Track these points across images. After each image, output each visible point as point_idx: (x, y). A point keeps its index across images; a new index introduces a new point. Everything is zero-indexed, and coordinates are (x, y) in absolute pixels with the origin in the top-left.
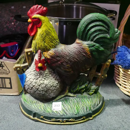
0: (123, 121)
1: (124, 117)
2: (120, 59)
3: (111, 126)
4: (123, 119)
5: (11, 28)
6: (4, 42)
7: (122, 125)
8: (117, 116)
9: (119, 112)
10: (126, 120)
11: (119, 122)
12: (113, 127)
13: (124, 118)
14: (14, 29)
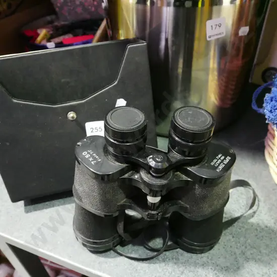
0: (244, 254)
1: (249, 245)
2: (275, 106)
3: (210, 258)
4: (246, 247)
5: (89, 6)
6: (72, 34)
7: (235, 263)
8: (233, 237)
9: (243, 227)
10: (251, 254)
11: (233, 254)
12: (213, 262)
13: (248, 247)
14: (93, 9)
